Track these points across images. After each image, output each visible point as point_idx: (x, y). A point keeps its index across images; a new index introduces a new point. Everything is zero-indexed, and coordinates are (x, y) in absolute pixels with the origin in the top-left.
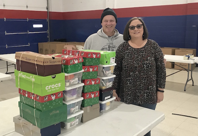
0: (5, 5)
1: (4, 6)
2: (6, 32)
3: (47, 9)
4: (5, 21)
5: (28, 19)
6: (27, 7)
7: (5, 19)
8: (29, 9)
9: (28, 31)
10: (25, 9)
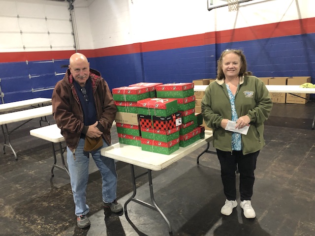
0: (25, 46)
1: (24, 48)
2: (30, 75)
3: (75, 47)
4: (27, 64)
5: (53, 60)
6: (51, 47)
7: (27, 62)
8: (53, 49)
9: (55, 73)
10: (49, 50)
